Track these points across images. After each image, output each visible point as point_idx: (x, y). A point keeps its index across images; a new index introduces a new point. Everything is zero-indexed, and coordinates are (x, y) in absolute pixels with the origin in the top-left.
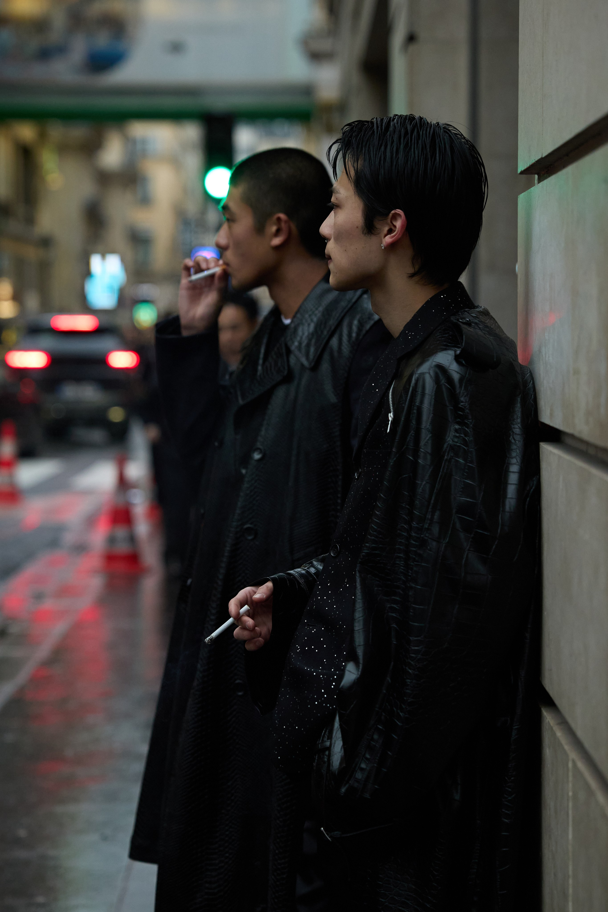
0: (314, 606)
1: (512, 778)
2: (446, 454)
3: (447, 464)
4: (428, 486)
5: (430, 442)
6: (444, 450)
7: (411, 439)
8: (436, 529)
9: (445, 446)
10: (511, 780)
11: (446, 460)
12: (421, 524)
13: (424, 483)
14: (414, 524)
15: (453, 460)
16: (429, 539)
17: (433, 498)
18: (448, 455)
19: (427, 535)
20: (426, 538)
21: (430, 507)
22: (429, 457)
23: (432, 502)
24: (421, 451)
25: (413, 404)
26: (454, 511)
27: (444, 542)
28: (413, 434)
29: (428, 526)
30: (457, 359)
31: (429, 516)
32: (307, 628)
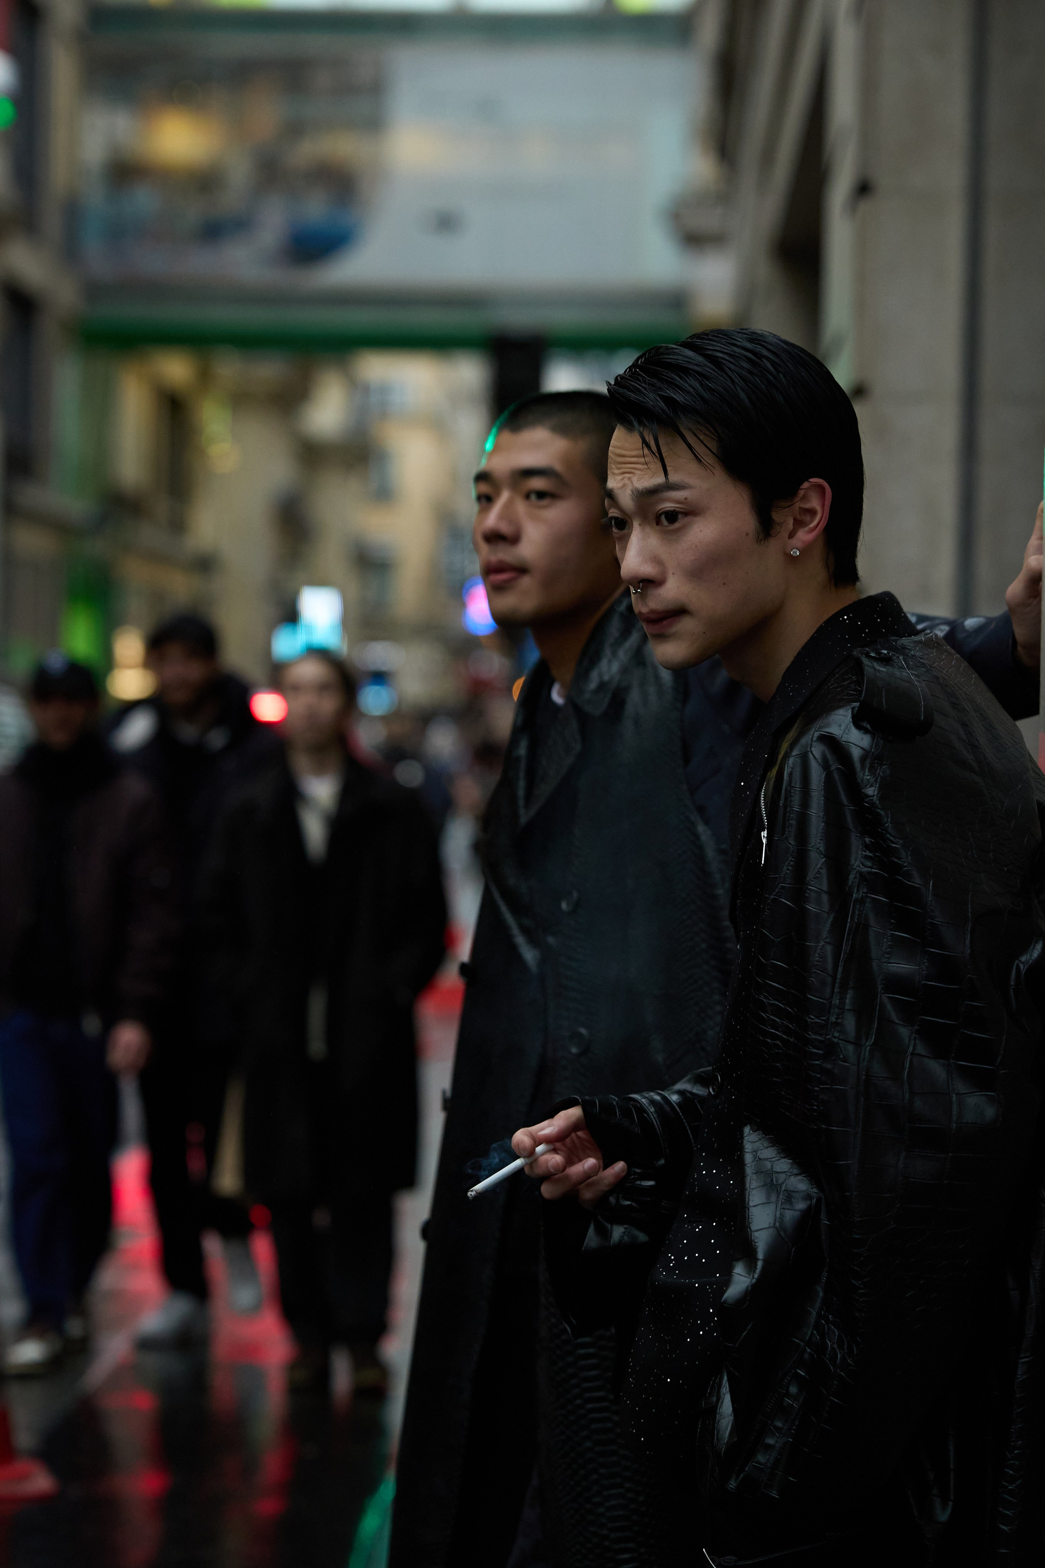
0: (697, 1188)
1: (1016, 1452)
2: (855, 891)
3: (858, 907)
4: (829, 948)
5: (824, 871)
6: (850, 883)
7: (788, 872)
8: (850, 1022)
9: (852, 877)
10: (1013, 1455)
11: (856, 900)
12: (823, 1017)
13: (822, 943)
14: (812, 1019)
15: (868, 900)
16: (840, 1041)
17: (840, 969)
18: (858, 891)
19: (836, 1034)
20: (836, 1040)
21: (837, 985)
22: (825, 898)
23: (839, 976)
24: (811, 890)
25: (788, 809)
26: (880, 987)
27: (867, 1043)
28: (792, 863)
29: (837, 1019)
30: (857, 721)
31: (836, 1001)
32: (688, 1226)
